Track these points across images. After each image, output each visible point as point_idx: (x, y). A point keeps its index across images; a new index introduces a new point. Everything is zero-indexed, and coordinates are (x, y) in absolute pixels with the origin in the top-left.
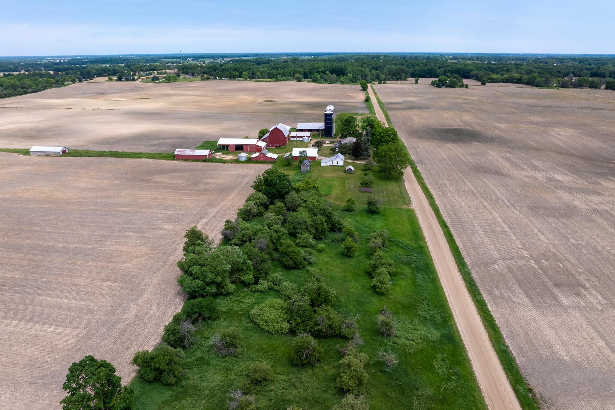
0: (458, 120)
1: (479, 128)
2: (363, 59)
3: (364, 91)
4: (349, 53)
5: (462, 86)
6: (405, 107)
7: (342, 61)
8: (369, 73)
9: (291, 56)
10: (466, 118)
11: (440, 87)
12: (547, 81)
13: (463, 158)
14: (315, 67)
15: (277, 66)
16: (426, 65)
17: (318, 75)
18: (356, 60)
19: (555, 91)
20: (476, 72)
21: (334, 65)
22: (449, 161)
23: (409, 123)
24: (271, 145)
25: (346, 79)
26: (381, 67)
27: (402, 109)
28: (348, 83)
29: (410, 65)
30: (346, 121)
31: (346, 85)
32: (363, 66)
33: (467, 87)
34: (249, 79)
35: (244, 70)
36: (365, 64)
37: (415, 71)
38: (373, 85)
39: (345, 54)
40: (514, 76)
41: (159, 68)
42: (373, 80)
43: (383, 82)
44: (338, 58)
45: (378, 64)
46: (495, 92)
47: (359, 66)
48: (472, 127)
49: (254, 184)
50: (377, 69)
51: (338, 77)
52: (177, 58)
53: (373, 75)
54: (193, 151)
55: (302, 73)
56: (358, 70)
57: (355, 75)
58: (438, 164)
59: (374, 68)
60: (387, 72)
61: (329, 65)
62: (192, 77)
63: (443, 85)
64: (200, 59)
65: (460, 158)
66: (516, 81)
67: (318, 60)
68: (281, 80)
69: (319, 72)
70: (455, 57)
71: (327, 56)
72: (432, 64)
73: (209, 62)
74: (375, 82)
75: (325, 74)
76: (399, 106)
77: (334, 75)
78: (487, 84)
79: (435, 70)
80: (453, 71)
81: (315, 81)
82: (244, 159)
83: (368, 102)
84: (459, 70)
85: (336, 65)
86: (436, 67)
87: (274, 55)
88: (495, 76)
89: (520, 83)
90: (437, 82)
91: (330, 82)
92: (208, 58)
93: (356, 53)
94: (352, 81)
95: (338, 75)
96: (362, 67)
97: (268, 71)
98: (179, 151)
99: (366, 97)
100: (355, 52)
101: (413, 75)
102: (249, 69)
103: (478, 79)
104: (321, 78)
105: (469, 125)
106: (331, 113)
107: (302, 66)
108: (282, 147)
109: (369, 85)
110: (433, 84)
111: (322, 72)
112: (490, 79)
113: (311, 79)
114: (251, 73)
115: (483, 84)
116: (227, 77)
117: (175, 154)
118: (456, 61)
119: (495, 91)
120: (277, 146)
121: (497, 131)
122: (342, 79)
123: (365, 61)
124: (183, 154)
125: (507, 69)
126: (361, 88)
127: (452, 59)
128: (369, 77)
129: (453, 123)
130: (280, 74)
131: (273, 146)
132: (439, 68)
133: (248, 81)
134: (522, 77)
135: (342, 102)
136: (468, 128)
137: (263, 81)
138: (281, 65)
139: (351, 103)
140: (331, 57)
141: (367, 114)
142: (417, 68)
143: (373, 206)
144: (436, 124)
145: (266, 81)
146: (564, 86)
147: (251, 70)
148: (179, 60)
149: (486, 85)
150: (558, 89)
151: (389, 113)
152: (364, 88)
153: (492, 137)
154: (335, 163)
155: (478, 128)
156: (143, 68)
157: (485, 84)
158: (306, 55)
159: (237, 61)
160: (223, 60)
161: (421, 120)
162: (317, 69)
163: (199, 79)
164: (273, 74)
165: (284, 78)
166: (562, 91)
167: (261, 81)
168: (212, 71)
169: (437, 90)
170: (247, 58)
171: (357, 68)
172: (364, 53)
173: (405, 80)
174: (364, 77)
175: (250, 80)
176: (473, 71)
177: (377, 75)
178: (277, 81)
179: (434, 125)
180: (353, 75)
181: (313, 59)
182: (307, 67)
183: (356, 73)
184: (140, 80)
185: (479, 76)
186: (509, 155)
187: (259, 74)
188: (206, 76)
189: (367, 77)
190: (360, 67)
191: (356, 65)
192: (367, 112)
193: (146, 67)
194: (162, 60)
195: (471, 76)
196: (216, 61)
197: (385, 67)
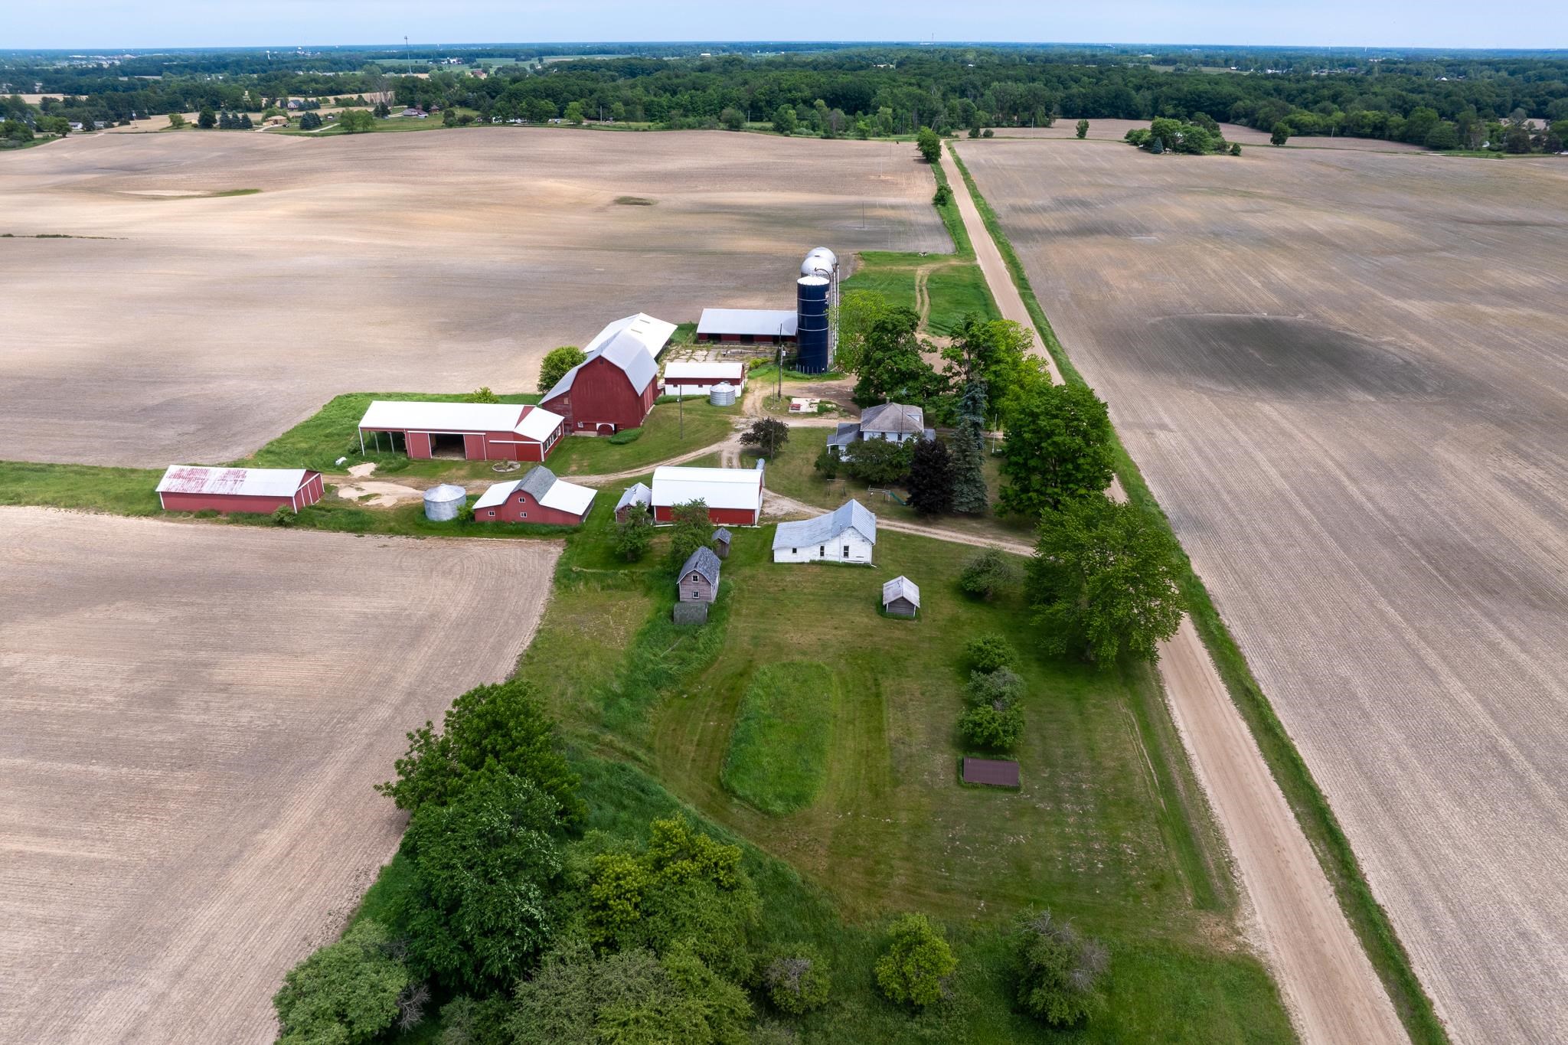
0: (1259, 285)
1: (1342, 322)
2: (920, 63)
3: (928, 166)
4: (878, 45)
5: (1221, 148)
6: (1066, 227)
7: (861, 68)
8: (941, 106)
9: (724, 51)
10: (1281, 274)
11: (1157, 152)
12: (1465, 135)
13: (1352, 489)
14: (784, 86)
15: (676, 81)
16: (1099, 80)
17: (792, 112)
18: (899, 65)
19: (1492, 163)
20: (1248, 102)
21: (840, 80)
22: (1305, 511)
23: (1094, 296)
24: (580, 425)
25: (873, 124)
26: (975, 87)
27: (1057, 233)
28: (879, 135)
29: (1054, 79)
30: (881, 327)
31: (873, 143)
32: (923, 84)
33: (1236, 152)
34: (585, 123)
35: (574, 94)
36: (929, 76)
37: (1070, 98)
38: (954, 144)
39: (869, 45)
40: (1364, 117)
41: (348, 87)
42: (953, 126)
43: (982, 131)
44: (850, 58)
45: (964, 78)
46: (1323, 170)
47: (910, 84)
48: (1316, 316)
49: (395, 779)
50: (963, 93)
51: (851, 117)
52: (418, 56)
53: (952, 110)
54: (237, 474)
55: (746, 104)
56: (909, 95)
57: (899, 111)
58: (1265, 527)
59: (954, 90)
60: (993, 103)
61: (822, 80)
62: (423, 115)
63: (1166, 144)
64: (480, 61)
65: (1343, 489)
66: (1368, 131)
67: (795, 65)
68: (681, 127)
69: (793, 102)
70: (1166, 56)
71: (821, 52)
72: (1117, 79)
73: (499, 69)
74: (959, 133)
75: (812, 106)
76: (1047, 221)
77: (839, 112)
78: (1290, 141)
79: (1128, 94)
80: (1179, 99)
81: (782, 128)
82: (447, 514)
83: (944, 205)
84: (1199, 96)
85: (844, 79)
86: (1126, 85)
87: (677, 49)
88: (1307, 117)
89: (1381, 137)
90: (1146, 136)
91: (825, 131)
92: (501, 56)
93: (897, 44)
94: (893, 129)
95: (851, 111)
96: (920, 86)
97: (645, 99)
98: (178, 476)
99: (939, 190)
100: (895, 40)
101: (1068, 113)
102: (591, 92)
103: (1256, 123)
104: (801, 118)
105: (1302, 305)
106: (824, 281)
107: (745, 83)
108: (625, 434)
109: (942, 143)
110: (1133, 139)
111: (805, 102)
112: (1292, 124)
113: (770, 120)
114: (593, 103)
115: (1279, 140)
116: (521, 117)
117: (160, 488)
118: (1170, 69)
119: (1321, 163)
120: (604, 430)
121: (1412, 336)
122: (861, 124)
123: (926, 69)
124: (191, 488)
125: (1331, 92)
126: (920, 154)
127: (1157, 63)
128: (941, 118)
129: (1245, 296)
130: (679, 105)
131: (589, 426)
132: (1138, 88)
133: (584, 128)
134: (1386, 120)
135: (863, 206)
136: (1301, 317)
137: (630, 129)
138: (686, 80)
139: (893, 207)
140: (830, 54)
141: (946, 257)
142: (1075, 89)
143: (1056, 995)
144: (1189, 302)
145: (637, 130)
146: (1517, 146)
147: (596, 95)
148: (422, 62)
149: (1287, 143)
150: (1499, 157)
151: (1020, 250)
152: (930, 156)
153: (1408, 363)
154: (833, 553)
155: (1339, 321)
156: (304, 87)
157: (1283, 142)
158: (764, 47)
159: (572, 67)
160: (541, 60)
161: (1135, 285)
162: (790, 91)
163: (440, 123)
164: (660, 105)
165: (691, 120)
166: (1511, 164)
167: (622, 129)
168: (483, 97)
169: (1148, 160)
170: (606, 58)
171: (906, 89)
172: (918, 44)
173: (1046, 125)
174: (927, 116)
175: (589, 127)
176: (1238, 99)
177: (965, 111)
178: (669, 128)
179: (1182, 304)
180: (894, 110)
181: (782, 60)
182: (760, 85)
183: (903, 106)
184: (267, 125)
185: (1261, 114)
186: (1530, 474)
187: (618, 106)
188: (459, 112)
189: (936, 119)
190: (915, 88)
191: (901, 79)
192: (943, 245)
193: (314, 85)
194: (377, 61)
195: (1232, 113)
196: (521, 64)
197: (986, 85)
